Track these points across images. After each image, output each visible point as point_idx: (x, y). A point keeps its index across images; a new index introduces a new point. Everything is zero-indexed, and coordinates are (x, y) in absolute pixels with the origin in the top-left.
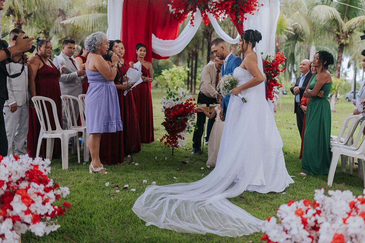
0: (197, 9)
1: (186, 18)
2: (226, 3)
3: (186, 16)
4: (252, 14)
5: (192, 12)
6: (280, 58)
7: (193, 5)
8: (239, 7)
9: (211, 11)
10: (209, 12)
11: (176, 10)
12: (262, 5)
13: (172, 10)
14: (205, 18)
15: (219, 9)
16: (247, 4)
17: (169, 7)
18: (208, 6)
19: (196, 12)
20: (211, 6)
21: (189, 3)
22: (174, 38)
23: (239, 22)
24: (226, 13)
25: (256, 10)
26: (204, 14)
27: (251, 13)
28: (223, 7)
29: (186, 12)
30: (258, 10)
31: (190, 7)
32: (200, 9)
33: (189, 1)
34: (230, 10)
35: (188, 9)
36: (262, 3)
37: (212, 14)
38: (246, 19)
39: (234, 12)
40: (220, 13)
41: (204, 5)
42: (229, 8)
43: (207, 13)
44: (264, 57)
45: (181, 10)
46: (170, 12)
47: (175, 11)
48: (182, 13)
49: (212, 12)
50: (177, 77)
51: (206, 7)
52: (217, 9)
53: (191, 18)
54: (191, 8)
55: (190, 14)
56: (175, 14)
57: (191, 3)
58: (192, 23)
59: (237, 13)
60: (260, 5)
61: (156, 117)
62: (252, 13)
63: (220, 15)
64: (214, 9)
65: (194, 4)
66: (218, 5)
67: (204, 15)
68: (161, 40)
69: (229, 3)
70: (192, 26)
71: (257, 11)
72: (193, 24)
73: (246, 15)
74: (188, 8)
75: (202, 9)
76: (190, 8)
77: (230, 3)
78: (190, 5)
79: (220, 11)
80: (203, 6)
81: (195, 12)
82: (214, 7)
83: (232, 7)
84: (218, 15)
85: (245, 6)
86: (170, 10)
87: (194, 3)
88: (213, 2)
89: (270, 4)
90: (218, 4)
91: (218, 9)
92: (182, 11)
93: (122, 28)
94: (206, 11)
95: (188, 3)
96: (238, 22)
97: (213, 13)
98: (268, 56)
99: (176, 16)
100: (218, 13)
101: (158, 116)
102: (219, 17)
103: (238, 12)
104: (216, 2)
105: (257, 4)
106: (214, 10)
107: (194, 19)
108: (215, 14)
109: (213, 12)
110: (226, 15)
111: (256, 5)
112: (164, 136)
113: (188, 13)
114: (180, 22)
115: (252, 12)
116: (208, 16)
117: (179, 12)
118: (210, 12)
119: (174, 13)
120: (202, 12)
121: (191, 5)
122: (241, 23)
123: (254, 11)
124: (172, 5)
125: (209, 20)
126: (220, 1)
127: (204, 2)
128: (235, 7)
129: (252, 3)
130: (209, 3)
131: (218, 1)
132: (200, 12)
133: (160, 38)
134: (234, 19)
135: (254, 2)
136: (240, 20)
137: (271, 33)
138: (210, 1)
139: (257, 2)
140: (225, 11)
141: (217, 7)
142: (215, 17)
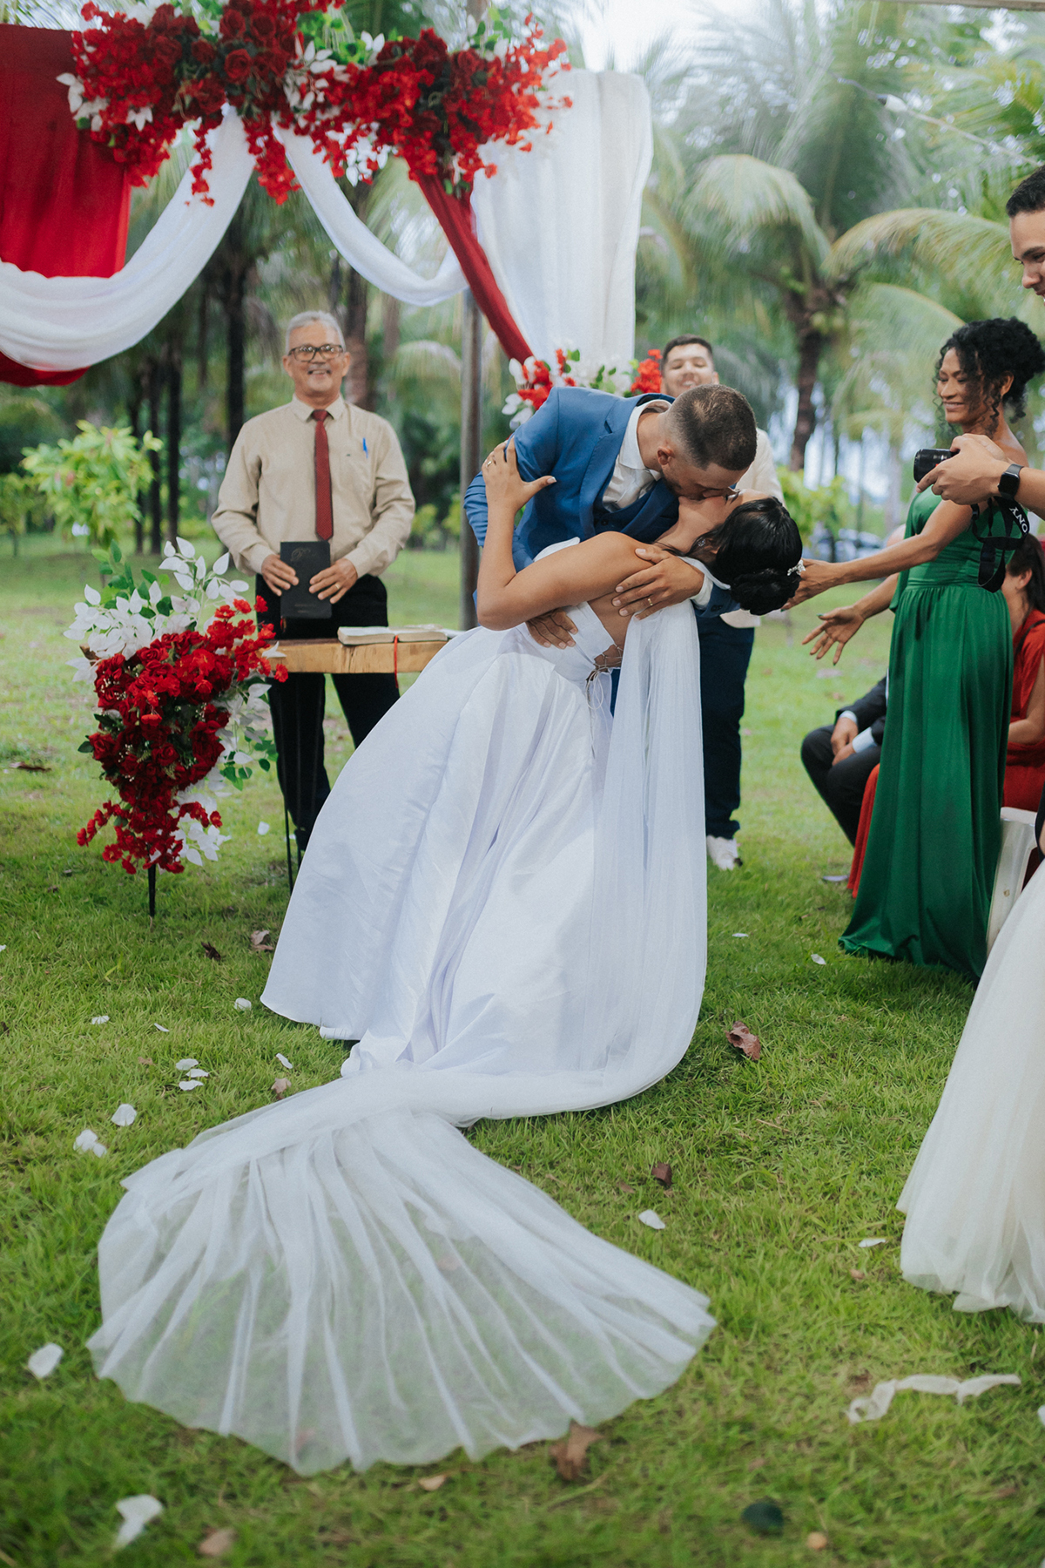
0: (226, 108)
1: (166, 156)
2: (386, 80)
3: (165, 144)
4: (523, 149)
5: (192, 126)
7: (201, 84)
8: (453, 108)
9: (302, 123)
10: (292, 127)
11: (109, 110)
12: (568, 103)
13: (84, 108)
14: (272, 162)
15: (347, 116)
16: (491, 93)
17: (65, 89)
18: (288, 91)
19: (219, 128)
20: (303, 97)
21: (181, 72)
22: (106, 268)
23: (449, 190)
24: (383, 139)
25: (537, 126)
26: (266, 138)
27: (512, 142)
28: (371, 104)
29: (165, 126)
30: (550, 127)
31: (188, 92)
32: (239, 113)
33: (179, 62)
34: (406, 118)
35: (176, 107)
36: (565, 94)
37: (307, 143)
38: (491, 171)
39: (428, 135)
40: (351, 140)
41: (267, 89)
42: (402, 108)
43: (279, 135)
44: (584, 373)
45: (137, 111)
46: (76, 118)
47: (101, 113)
48: (140, 126)
49: (308, 127)
50: (100, 481)
51: (275, 100)
52: (335, 112)
53: (197, 159)
54: (194, 101)
55: (186, 135)
56: (106, 132)
57: (194, 72)
58: (199, 186)
59: (442, 141)
60: (555, 103)
61: (17, 687)
62: (520, 144)
63: (348, 145)
64: (319, 114)
65: (209, 76)
66: (339, 91)
67: (267, 144)
68: (34, 277)
69: (399, 80)
70: (204, 205)
71: (542, 130)
72: (210, 195)
73: (490, 151)
74: (177, 97)
75: (255, 110)
76: (188, 100)
77: (405, 79)
78: (188, 82)
79: (348, 129)
80: (259, 89)
81: (214, 127)
82: (321, 98)
83: (416, 105)
84: (341, 147)
85: (483, 105)
86: (73, 108)
87: (206, 70)
88: (310, 73)
89: (601, 100)
90: (340, 84)
91: (343, 112)
92: (141, 118)
94: (274, 124)
95: (176, 71)
96: (444, 187)
97: (315, 137)
98: (602, 369)
99: (112, 143)
100: (341, 138)
101: (27, 685)
102: (344, 157)
103: (448, 136)
104: (332, 71)
105: (540, 96)
106: (321, 117)
107: (213, 163)
108: (326, 142)
109: (312, 129)
110: (386, 148)
111: (534, 103)
112: (99, 813)
113: (178, 132)
114: (139, 183)
115: (523, 138)
116: (288, 154)
117: (129, 121)
118: (300, 132)
119: (97, 124)
120: (255, 129)
121: (195, 83)
123: (532, 130)
124: (84, 77)
125: (293, 175)
126: (350, 69)
127: (262, 67)
128: (431, 104)
129: (515, 88)
130: (293, 79)
131: (339, 69)
132: (241, 125)
133: (24, 267)
134: (429, 170)
135: (525, 86)
136: (457, 179)
137: (612, 249)
138: (295, 68)
139: (541, 88)
140: (375, 125)
141: (334, 103)
142: (326, 158)
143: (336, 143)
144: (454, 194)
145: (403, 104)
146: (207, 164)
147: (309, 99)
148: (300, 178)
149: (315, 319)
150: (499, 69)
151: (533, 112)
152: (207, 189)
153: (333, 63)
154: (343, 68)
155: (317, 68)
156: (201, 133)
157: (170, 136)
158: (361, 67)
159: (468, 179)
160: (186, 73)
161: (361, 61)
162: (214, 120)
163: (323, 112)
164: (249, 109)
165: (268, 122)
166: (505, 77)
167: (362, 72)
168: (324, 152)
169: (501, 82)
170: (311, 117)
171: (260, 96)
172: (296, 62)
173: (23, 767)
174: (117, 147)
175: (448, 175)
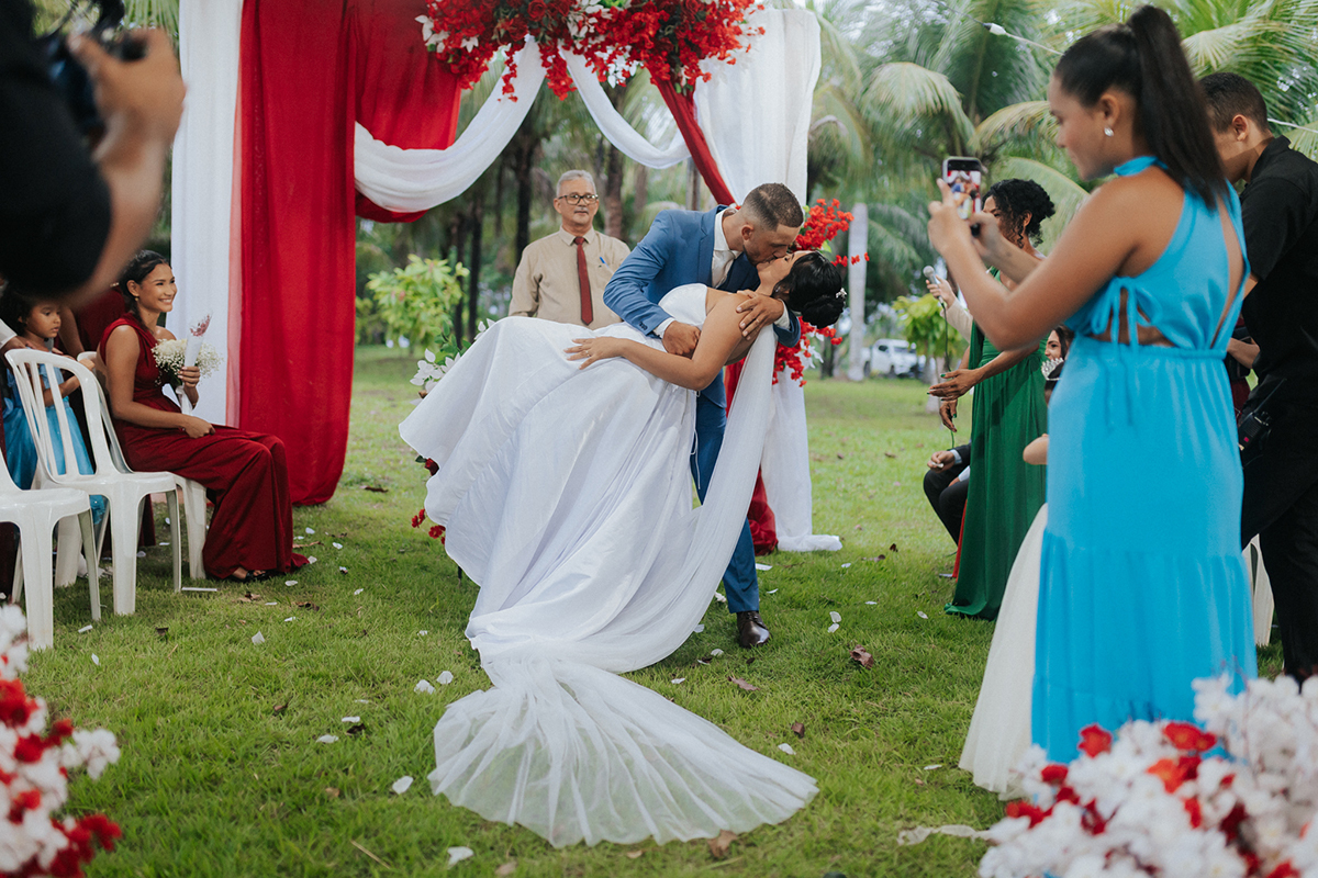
0: (528, 37)
1: (486, 69)
2: (637, 18)
3: (485, 61)
4: (729, 63)
5: (504, 49)
6: (825, 220)
7: (511, 22)
8: (682, 35)
9: (579, 46)
10: (572, 49)
11: (450, 39)
13: (432, 37)
14: (557, 72)
15: (609, 42)
16: (709, 25)
17: (421, 26)
18: (570, 26)
19: (522, 50)
20: (580, 29)
21: (498, 14)
22: (443, 143)
23: (679, 91)
24: (634, 56)
25: (739, 47)
26: (554, 56)
27: (722, 58)
28: (626, 34)
29: (486, 50)
30: (749, 48)
31: (503, 27)
32: (537, 40)
33: (497, 7)
34: (650, 43)
35: (494, 37)
36: (760, 26)
37: (582, 59)
38: (707, 77)
39: (665, 54)
40: (612, 57)
41: (555, 25)
42: (647, 37)
43: (562, 53)
45: (468, 40)
46: (427, 44)
47: (444, 41)
48: (470, 50)
49: (582, 49)
50: (425, 298)
51: (561, 31)
52: (602, 38)
53: (507, 71)
54: (507, 33)
55: (500, 54)
56: (446, 53)
57: (507, 14)
58: (508, 89)
59: (674, 58)
60: (752, 31)
61: (362, 440)
62: (729, 59)
63: (610, 61)
64: (590, 40)
65: (517, 16)
66: (605, 24)
67: (554, 60)
68: (394, 149)
69: (645, 18)
70: (510, 101)
71: (744, 50)
72: (514, 95)
73: (705, 65)
74: (495, 30)
75: (547, 38)
76: (502, 32)
77: (650, 17)
78: (503, 20)
79: (610, 50)
80: (551, 24)
81: (519, 49)
82: (592, 30)
83: (657, 33)
84: (605, 62)
85: (702, 33)
86: (425, 39)
87: (516, 13)
88: (585, 13)
89: (785, 29)
90: (605, 20)
91: (606, 39)
92: (470, 44)
93: (240, 101)
94: (559, 47)
95: (495, 14)
96: (675, 89)
97: (587, 56)
99: (450, 61)
100: (604, 56)
101: (369, 438)
102: (606, 69)
103: (678, 55)
104: (600, 12)
105: (743, 27)
106: (592, 42)
107: (518, 74)
108: (595, 59)
109: (586, 50)
110: (636, 62)
111: (739, 32)
113: (495, 53)
114: (466, 86)
115: (729, 55)
116: (568, 67)
117: (462, 46)
118: (577, 52)
119: (441, 48)
120: (546, 50)
121: (507, 21)
122: (685, 94)
123: (736, 49)
124: (434, 18)
125: (571, 81)
126: (612, 10)
127: (553, 10)
128: (667, 33)
129: (725, 22)
130: (574, 17)
131: (605, 10)
132: (538, 48)
133: (388, 143)
134: (664, 77)
135: (732, 20)
136: (684, 82)
137: (791, 130)
138: (575, 10)
139: (744, 22)
140: (628, 48)
141: (600, 33)
142: (594, 70)
143: (602, 59)
144: (682, 93)
145: (648, 34)
146: (513, 74)
147: (584, 31)
148: (576, 84)
149: (580, 176)
150: (714, 10)
151: (737, 38)
152: (513, 91)
153: (601, 7)
154: (608, 10)
155: (589, 10)
156: (510, 53)
157: (489, 56)
158: (620, 9)
159: (691, 84)
160: (502, 15)
161: (620, 6)
162: (519, 45)
163: (593, 39)
164: (543, 38)
165: (556, 46)
166: (718, 15)
167: (621, 12)
168: (593, 66)
169: (716, 18)
170: (585, 42)
171: (551, 29)
172: (576, 7)
173: (368, 489)
174: (453, 63)
175: (679, 80)
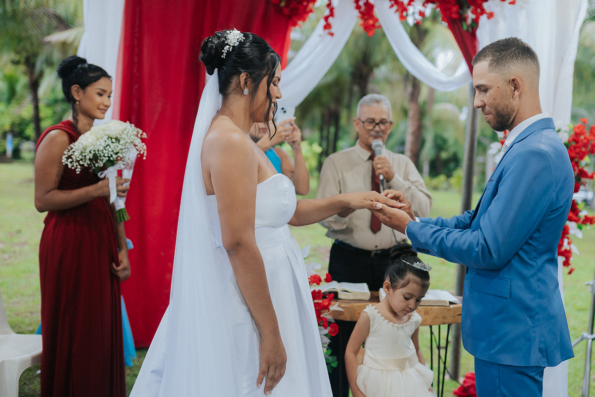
1: (311, 11)
3: (310, 5)
4: (510, 4)
14: (367, 13)
23: (465, 28)
26: (364, 1)
37: (386, 3)
38: (491, 15)
40: (411, 1)
53: (327, 12)
55: (321, 1)
58: (327, 26)
59: (463, 1)
62: (509, 1)
63: (409, 4)
67: (365, 4)
70: (329, 37)
72: (333, 30)
73: (490, 5)
84: (405, 5)
93: (123, 37)
96: (462, 26)
99: (283, 4)
102: (406, 10)
107: (334, 14)
108: (397, 2)
110: (430, 5)
114: (296, 25)
116: (375, 9)
122: (470, 30)
125: (377, 20)
134: (454, 16)
136: (469, 21)
137: (560, 61)
142: (397, 11)
143: (402, 3)
144: (468, 30)
146: (332, 14)
148: (381, 22)
152: (331, 28)
159: (476, 21)
168: (395, 7)
174: (285, 6)
175: (465, 19)
